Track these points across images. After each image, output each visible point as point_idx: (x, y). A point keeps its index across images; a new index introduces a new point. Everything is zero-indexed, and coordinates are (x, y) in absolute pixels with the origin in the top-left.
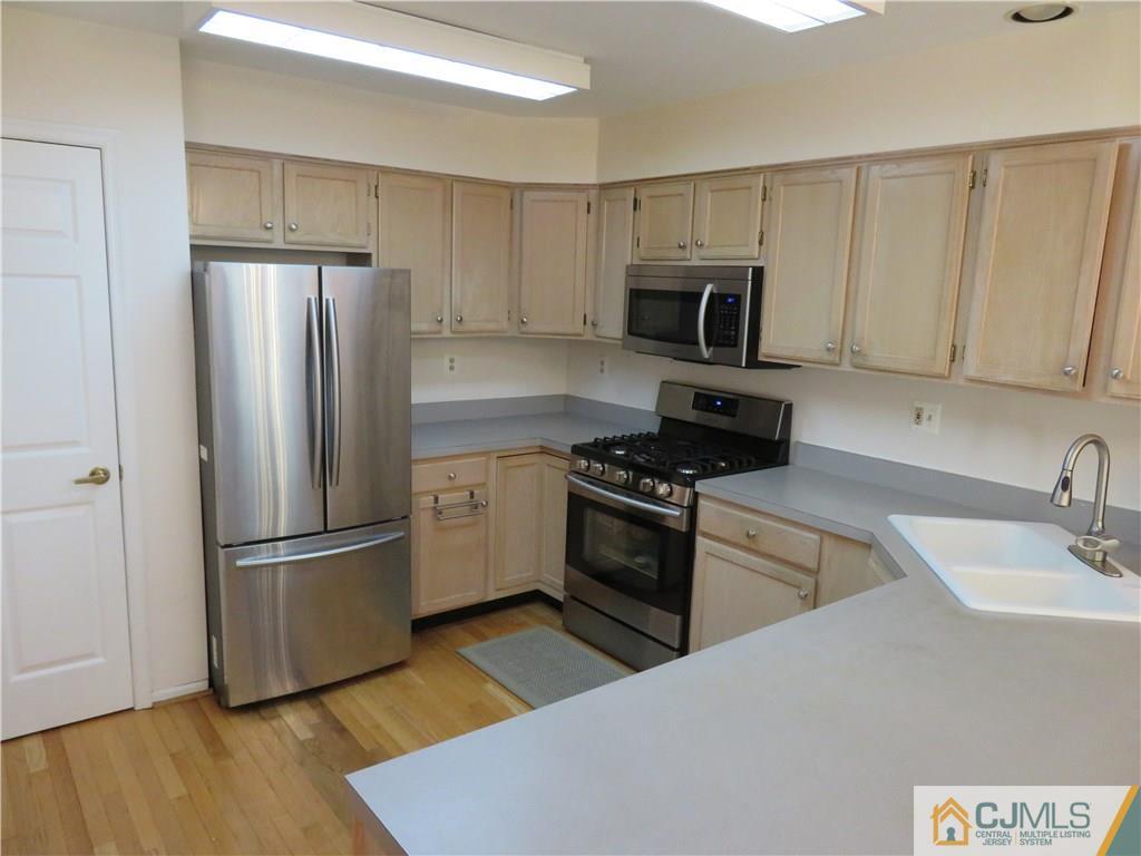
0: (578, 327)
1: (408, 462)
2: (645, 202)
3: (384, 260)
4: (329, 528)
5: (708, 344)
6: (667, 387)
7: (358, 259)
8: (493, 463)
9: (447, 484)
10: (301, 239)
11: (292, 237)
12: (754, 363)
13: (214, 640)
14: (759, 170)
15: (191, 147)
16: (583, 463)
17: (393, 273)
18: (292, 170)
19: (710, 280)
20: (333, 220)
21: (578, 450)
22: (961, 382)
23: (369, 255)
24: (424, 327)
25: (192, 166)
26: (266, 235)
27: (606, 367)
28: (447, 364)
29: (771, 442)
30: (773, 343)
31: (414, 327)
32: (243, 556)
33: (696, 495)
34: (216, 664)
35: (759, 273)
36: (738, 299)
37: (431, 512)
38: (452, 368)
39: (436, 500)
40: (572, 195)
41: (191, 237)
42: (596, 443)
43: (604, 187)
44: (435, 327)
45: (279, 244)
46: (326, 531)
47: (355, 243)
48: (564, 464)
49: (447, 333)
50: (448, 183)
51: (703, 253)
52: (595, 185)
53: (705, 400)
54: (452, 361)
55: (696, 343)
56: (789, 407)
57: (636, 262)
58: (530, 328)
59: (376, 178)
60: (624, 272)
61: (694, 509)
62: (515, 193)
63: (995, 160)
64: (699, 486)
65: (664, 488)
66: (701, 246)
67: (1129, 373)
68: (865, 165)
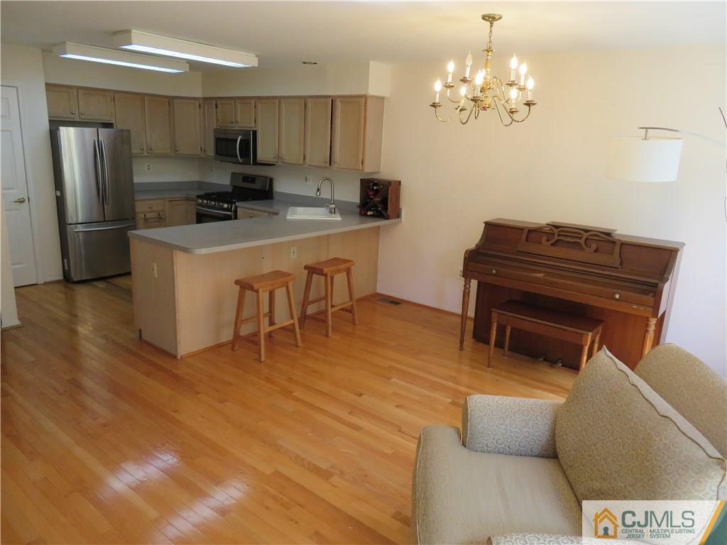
0: (199, 152)
1: (133, 201)
2: (219, 105)
3: (119, 125)
4: (106, 219)
5: (241, 157)
6: (233, 175)
7: (108, 125)
8: (167, 203)
9: (149, 210)
10: (85, 118)
11: (82, 117)
12: (255, 163)
13: (65, 260)
14: (253, 98)
15: (47, 85)
16: (200, 201)
17: (122, 131)
18: (81, 92)
19: (240, 135)
20: (98, 110)
21: (199, 197)
22: (306, 166)
23: (112, 124)
24: (136, 151)
25: (47, 90)
26: (72, 116)
27: (214, 169)
28: (146, 168)
29: (265, 191)
30: (262, 155)
31: (133, 151)
32: (76, 228)
33: (236, 207)
34: (66, 268)
35: (255, 133)
36: (249, 141)
37: (143, 220)
38: (149, 169)
39: (145, 215)
40: (193, 101)
41: (49, 117)
42: (206, 194)
43: (205, 99)
44: (141, 151)
45: (78, 119)
46: (105, 221)
47: (107, 119)
48: (194, 203)
49: (145, 154)
50: (142, 96)
51: (239, 125)
52: (201, 98)
53: (246, 178)
54: (149, 166)
55: (237, 156)
56: (271, 180)
57: (218, 128)
58: (180, 153)
59: (114, 95)
60: (213, 131)
61: (236, 212)
62: (170, 100)
63: (309, 100)
64: (237, 204)
65: (226, 206)
66: (238, 122)
67: (338, 161)
68: (280, 98)
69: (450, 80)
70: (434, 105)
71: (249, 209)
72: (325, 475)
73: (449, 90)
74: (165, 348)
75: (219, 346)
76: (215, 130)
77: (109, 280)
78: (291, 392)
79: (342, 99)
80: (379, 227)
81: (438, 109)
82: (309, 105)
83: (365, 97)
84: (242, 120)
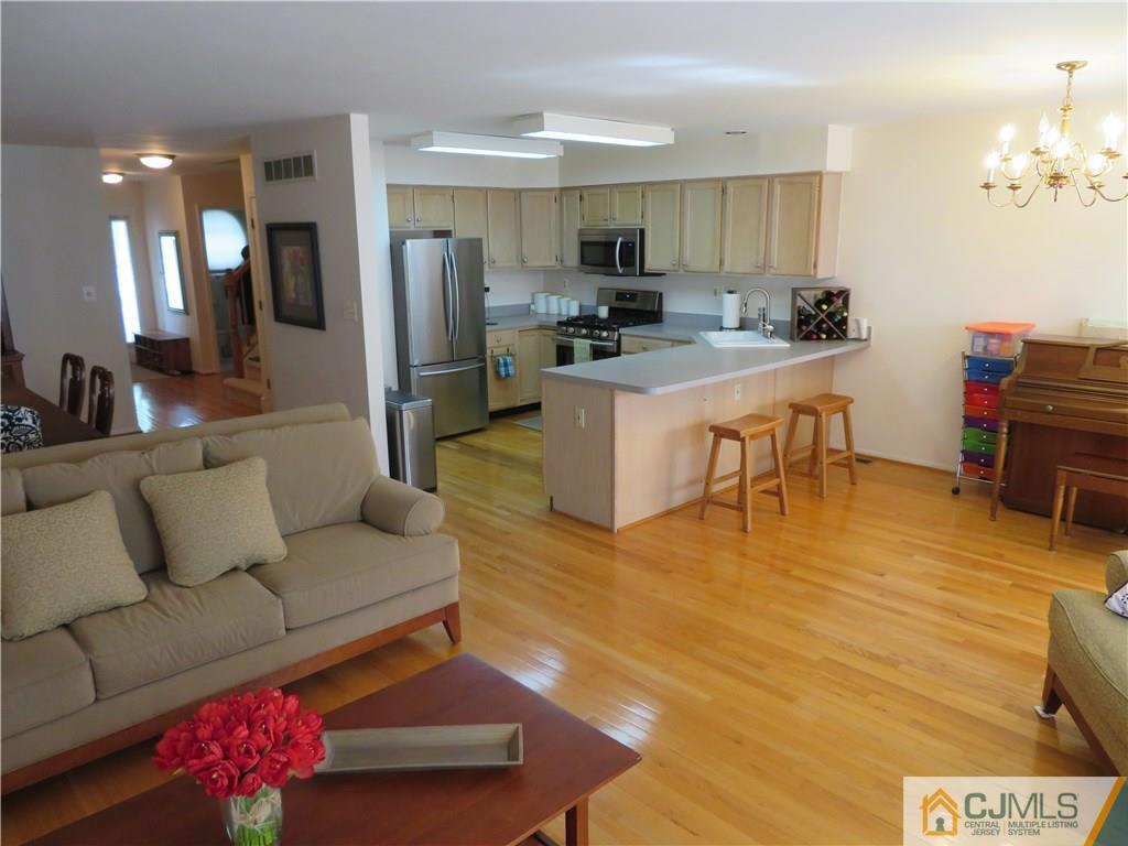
0: (553, 263)
2: (586, 197)
3: (458, 233)
4: (455, 358)
5: (621, 266)
6: (601, 290)
8: (516, 334)
9: (497, 344)
10: (421, 226)
12: (643, 274)
14: (639, 184)
15: (389, 187)
16: (563, 329)
18: (417, 192)
19: (620, 235)
20: (436, 214)
21: (561, 324)
22: (723, 274)
23: (451, 231)
26: (408, 224)
29: (654, 311)
30: (651, 263)
32: (422, 371)
33: (620, 335)
35: (642, 232)
36: (634, 244)
37: (491, 359)
39: (493, 352)
40: (547, 193)
41: (390, 227)
42: (569, 319)
43: (563, 190)
45: (413, 229)
46: (453, 361)
47: (444, 226)
48: (553, 331)
49: (488, 269)
50: (486, 192)
51: (617, 222)
52: (558, 188)
53: (622, 295)
55: (616, 266)
56: (661, 295)
57: (584, 227)
58: (528, 264)
59: (452, 193)
60: (577, 232)
61: (619, 342)
62: (517, 194)
63: (729, 183)
64: (622, 331)
65: (605, 334)
66: (614, 219)
67: (775, 265)
68: (683, 183)
69: (1005, 151)
70: (987, 186)
71: (637, 336)
72: (892, 662)
73: (1004, 164)
74: (592, 520)
75: (669, 513)
76: (580, 230)
77: (459, 439)
78: (788, 571)
79: (782, 179)
80: (833, 357)
81: (991, 190)
82: (730, 190)
83: (819, 174)
84: (622, 217)
